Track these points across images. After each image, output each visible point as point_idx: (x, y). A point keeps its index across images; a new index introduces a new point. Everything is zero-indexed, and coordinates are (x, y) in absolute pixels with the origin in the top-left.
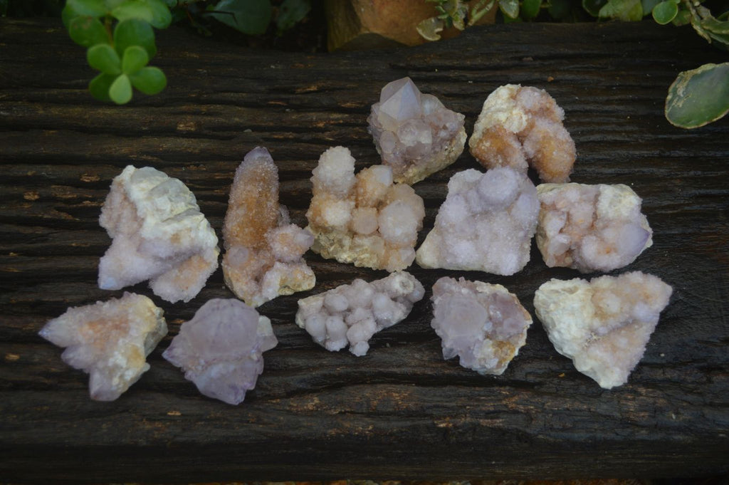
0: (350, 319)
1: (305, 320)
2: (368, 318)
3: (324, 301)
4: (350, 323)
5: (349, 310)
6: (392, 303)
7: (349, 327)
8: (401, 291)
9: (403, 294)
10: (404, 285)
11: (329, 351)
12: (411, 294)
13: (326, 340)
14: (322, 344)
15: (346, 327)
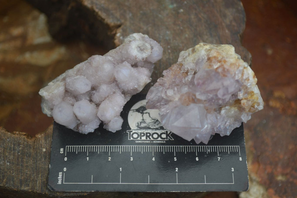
0: (96, 97)
1: (52, 109)
2: (114, 93)
3: (65, 85)
4: (98, 102)
5: (93, 88)
6: (134, 70)
7: (98, 105)
8: (140, 56)
9: (143, 59)
10: (141, 49)
11: (84, 135)
12: (150, 56)
13: (78, 126)
14: (76, 130)
15: (95, 106)
